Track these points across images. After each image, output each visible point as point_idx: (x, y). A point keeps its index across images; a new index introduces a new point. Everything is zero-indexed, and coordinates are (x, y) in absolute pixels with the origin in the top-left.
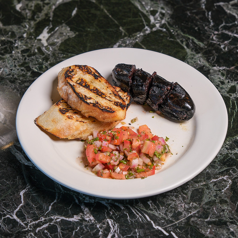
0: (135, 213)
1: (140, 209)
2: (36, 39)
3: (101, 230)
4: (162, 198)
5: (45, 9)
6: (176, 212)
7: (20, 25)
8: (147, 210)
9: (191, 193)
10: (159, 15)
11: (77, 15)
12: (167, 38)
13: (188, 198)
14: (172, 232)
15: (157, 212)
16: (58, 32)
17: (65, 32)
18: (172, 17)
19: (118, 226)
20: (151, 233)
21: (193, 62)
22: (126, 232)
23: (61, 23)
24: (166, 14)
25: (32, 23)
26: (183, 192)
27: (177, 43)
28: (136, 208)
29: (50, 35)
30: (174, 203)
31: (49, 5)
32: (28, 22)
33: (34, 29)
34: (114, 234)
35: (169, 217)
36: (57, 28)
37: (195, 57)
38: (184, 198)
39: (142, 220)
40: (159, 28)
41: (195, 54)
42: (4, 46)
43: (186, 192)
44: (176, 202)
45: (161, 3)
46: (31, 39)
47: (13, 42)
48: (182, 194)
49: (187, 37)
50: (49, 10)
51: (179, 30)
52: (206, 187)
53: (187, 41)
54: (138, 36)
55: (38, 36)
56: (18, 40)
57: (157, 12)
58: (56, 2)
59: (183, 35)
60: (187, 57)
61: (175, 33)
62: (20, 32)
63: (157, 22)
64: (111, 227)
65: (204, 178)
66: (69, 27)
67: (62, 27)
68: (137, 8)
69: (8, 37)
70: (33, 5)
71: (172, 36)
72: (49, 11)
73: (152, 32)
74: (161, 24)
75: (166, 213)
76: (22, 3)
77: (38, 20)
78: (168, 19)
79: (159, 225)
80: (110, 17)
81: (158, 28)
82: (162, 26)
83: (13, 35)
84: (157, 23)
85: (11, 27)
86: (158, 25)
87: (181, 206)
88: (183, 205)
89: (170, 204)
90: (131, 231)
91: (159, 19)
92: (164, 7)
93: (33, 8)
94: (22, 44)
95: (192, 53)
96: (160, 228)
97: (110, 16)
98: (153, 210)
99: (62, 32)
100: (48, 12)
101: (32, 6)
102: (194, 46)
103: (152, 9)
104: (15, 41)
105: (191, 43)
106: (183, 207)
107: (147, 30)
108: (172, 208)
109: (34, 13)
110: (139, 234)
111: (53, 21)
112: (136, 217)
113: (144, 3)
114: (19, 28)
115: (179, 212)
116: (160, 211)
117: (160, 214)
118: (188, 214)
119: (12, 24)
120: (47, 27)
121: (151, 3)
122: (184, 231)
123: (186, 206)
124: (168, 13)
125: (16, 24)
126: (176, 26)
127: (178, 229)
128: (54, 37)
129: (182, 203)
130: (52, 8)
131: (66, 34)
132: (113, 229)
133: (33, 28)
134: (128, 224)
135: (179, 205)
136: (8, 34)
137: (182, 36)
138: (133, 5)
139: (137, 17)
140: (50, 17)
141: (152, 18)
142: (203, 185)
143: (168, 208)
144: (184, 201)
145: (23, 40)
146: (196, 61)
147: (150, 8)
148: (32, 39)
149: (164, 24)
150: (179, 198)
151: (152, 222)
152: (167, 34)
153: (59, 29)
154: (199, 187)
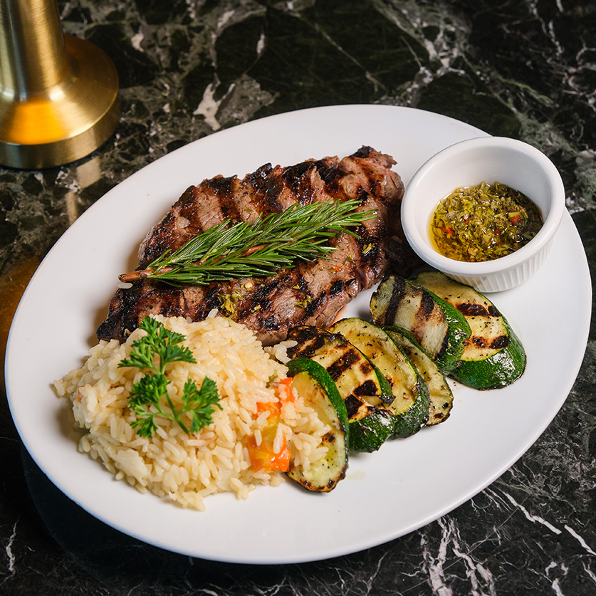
2: (192, 116)
3: (423, 536)
4: (532, 454)
5: (197, 39)
6: (567, 482)
7: (150, 85)
8: (508, 483)
9: (590, 439)
10: (443, 37)
11: (267, 50)
12: (472, 91)
13: (584, 450)
14: (566, 527)
15: (528, 486)
16: (236, 96)
17: (251, 95)
18: (472, 39)
19: (455, 524)
20: (525, 533)
21: (536, 143)
22: (473, 535)
23: (239, 75)
24: (458, 34)
25: (176, 77)
26: (571, 438)
27: (495, 101)
29: (219, 102)
30: (557, 463)
31: (203, 33)
32: (166, 76)
33: (182, 91)
34: (452, 542)
35: (555, 495)
36: (233, 86)
37: (539, 132)
38: (576, 451)
39: (501, 505)
40: (451, 69)
41: (538, 124)
42: (128, 138)
43: (577, 436)
44: (561, 461)
45: (442, 10)
46: (181, 115)
47: (144, 127)
48: (571, 441)
49: (512, 85)
50: (205, 43)
51: (492, 71)
53: (514, 94)
54: (409, 90)
55: (196, 107)
56: (155, 119)
57: (436, 30)
58: (216, 24)
59: (503, 80)
60: (522, 132)
61: (485, 78)
62: (154, 101)
63: (442, 54)
64: (442, 526)
66: (258, 82)
67: (242, 82)
68: (393, 25)
69: (131, 115)
70: (168, 34)
71: (481, 86)
72: (206, 46)
73: (436, 80)
74: (452, 59)
75: (546, 486)
76: (143, 33)
77: (187, 69)
78: (465, 45)
79: (537, 514)
80: (340, 52)
81: (447, 69)
82: (456, 63)
83: (141, 110)
84: (442, 57)
85: (131, 90)
86: (445, 62)
87: (575, 468)
88: (577, 465)
89: (552, 466)
90: (485, 531)
91: (445, 47)
92: (451, 17)
93: (169, 42)
94: (165, 130)
95: (531, 121)
96: (541, 520)
97: (340, 48)
98: (519, 483)
99: (246, 93)
100: (203, 48)
101: (165, 38)
102: (532, 105)
103: (425, 25)
104: (149, 122)
105: (524, 99)
106: (579, 469)
107: (424, 75)
108: (556, 473)
109: (174, 54)
110: (502, 536)
111: (219, 70)
112: (488, 500)
113: (405, 12)
114: (150, 92)
115: (572, 481)
116: (533, 484)
117: (535, 489)
119: (133, 85)
120: (210, 86)
121: (420, 10)
122: (590, 522)
123: (584, 467)
124: (462, 31)
125: (141, 84)
126: (484, 61)
127: (577, 519)
128: (229, 107)
129: (576, 462)
130: (212, 40)
131: (255, 99)
132: (446, 531)
133: (180, 89)
134: (476, 518)
135: (570, 467)
136: (129, 108)
137: (503, 84)
138: (383, 17)
139: (397, 47)
140: (210, 61)
141: (429, 46)
143: (548, 474)
144: (577, 458)
145: (166, 120)
146: (542, 139)
147: (422, 23)
148: (185, 116)
149: (459, 59)
150: (567, 452)
151: (523, 509)
152: (469, 82)
153: (237, 88)
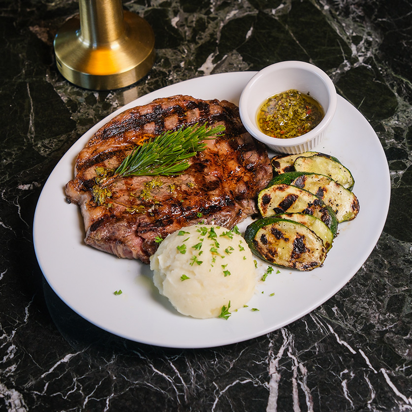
0: (315, 322)
1: (321, 316)
2: (196, 71)
3: (271, 341)
5: (211, 25)
6: (368, 324)
7: (176, 49)
8: (331, 319)
9: (389, 301)
10: (363, 44)
11: (251, 38)
12: (373, 79)
13: (384, 307)
14: (360, 350)
15: (343, 322)
16: (226, 62)
17: (236, 63)
18: (381, 47)
19: (293, 337)
20: (334, 350)
21: (405, 117)
22: (302, 346)
23: (231, 50)
24: (373, 43)
25: (193, 46)
26: (378, 298)
27: (386, 88)
28: (316, 315)
29: (215, 65)
30: (365, 312)
31: (216, 21)
32: (187, 45)
33: (194, 55)
34: (288, 347)
35: (358, 330)
36: (226, 56)
37: (408, 110)
38: (379, 307)
39: (323, 331)
40: (363, 64)
41: (409, 105)
42: (155, 79)
43: (381, 298)
44: (368, 311)
45: (367, 26)
46: (190, 70)
47: (166, 74)
48: (377, 300)
49: (399, 79)
50: (216, 28)
51: (389, 69)
52: (409, 294)
53: (399, 84)
54: (334, 73)
55: (201, 66)
56: (173, 70)
57: (360, 38)
58: (225, 17)
59: (394, 75)
60: (397, 109)
61: (383, 72)
62: (176, 59)
63: (360, 54)
64: (285, 337)
65: (407, 281)
66: (241, 56)
67: (232, 55)
68: (334, 32)
69: (160, 66)
70: (194, 19)
71: (379, 77)
72: (215, 30)
73: (352, 69)
74: (365, 58)
75: (355, 325)
76: (180, 17)
77: (201, 42)
78: (376, 50)
79: (345, 340)
80: (297, 44)
81: (361, 63)
82: (367, 61)
83: (167, 63)
84: (360, 56)
85: (164, 50)
86: (361, 59)
87: (375, 317)
88: (377, 315)
89: (361, 313)
90: (310, 345)
91: (363, 50)
92: (372, 32)
93: (194, 25)
94: (178, 77)
95: (405, 102)
96: (345, 344)
97: (298, 42)
98: (338, 320)
99: (232, 62)
100: (214, 31)
101: (192, 22)
102: (408, 93)
103: (354, 34)
104: (170, 71)
105: (404, 88)
106: (377, 317)
107: (346, 65)
108: (362, 318)
109: (195, 32)
110: (319, 350)
111: (220, 45)
112: (317, 326)
113: (344, 25)
114: (175, 53)
115: (371, 324)
116: (347, 322)
117: (346, 325)
118: (383, 328)
119: (166, 48)
120: (212, 54)
121: (354, 25)
122: (376, 350)
123: (381, 317)
124: (377, 41)
125: (170, 48)
126: (385, 62)
127: (368, 347)
128: (220, 69)
129: (376, 313)
130: (220, 26)
131: (238, 66)
132: (286, 341)
133: (193, 54)
134: (306, 336)
135: (372, 315)
136: (160, 61)
137: (393, 77)
138: (329, 26)
139: (334, 46)
140: (216, 39)
141: (353, 48)
142: (404, 291)
143: (357, 318)
144: (378, 311)
145: (181, 71)
146: (409, 115)
147: (352, 33)
148: (192, 71)
149: (370, 58)
150: (372, 306)
151: (336, 335)
152: (373, 73)
153: (228, 58)
154: (399, 292)
